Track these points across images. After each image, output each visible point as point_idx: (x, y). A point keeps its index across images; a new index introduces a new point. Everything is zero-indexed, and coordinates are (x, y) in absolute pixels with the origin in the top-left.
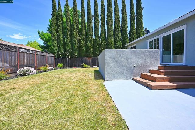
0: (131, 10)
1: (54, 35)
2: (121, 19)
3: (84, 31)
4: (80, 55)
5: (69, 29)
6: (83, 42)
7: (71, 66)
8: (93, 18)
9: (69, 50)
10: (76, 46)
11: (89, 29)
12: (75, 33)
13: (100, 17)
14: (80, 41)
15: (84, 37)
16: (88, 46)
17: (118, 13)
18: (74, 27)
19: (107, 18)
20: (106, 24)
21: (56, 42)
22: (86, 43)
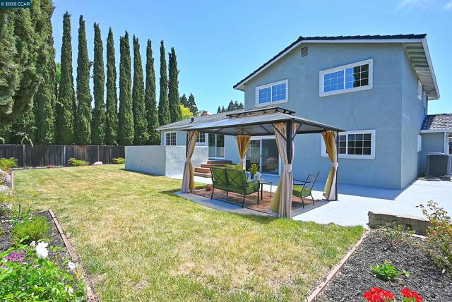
3: (71, 89)
6: (69, 113)
8: (92, 68)
10: (50, 121)
11: (83, 87)
12: (48, 91)
15: (71, 102)
19: (121, 74)
20: (117, 83)
22: (76, 115)
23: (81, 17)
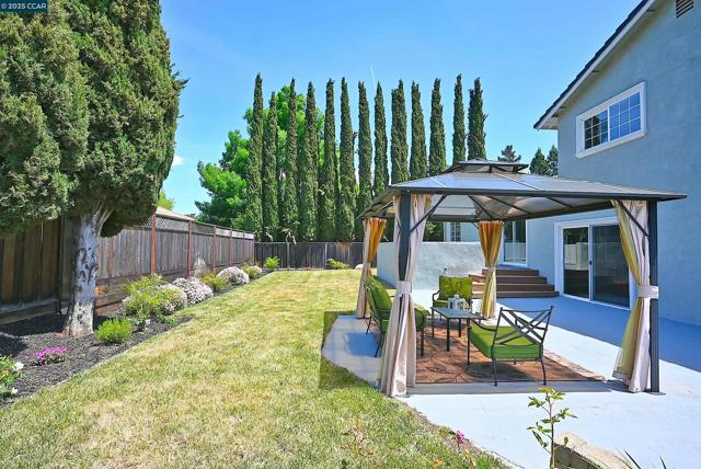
0: (455, 118)
1: (254, 183)
2: (428, 143)
3: (334, 172)
4: (320, 237)
5: (295, 168)
6: (330, 202)
7: (297, 265)
8: (357, 140)
9: (292, 221)
10: (311, 214)
11: (347, 170)
12: (310, 179)
13: (373, 138)
14: (321, 200)
15: (333, 189)
16: (344, 214)
17: (422, 128)
18: (306, 162)
19: (393, 142)
20: (389, 154)
21: (259, 201)
22: (338, 204)
23: (343, 79)
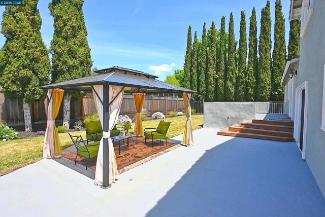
4: (216, 98)
5: (205, 66)
6: (221, 81)
9: (203, 92)
12: (211, 70)
14: (217, 80)
15: (223, 74)
16: (228, 87)
18: (210, 62)
21: (189, 83)
22: (225, 82)
